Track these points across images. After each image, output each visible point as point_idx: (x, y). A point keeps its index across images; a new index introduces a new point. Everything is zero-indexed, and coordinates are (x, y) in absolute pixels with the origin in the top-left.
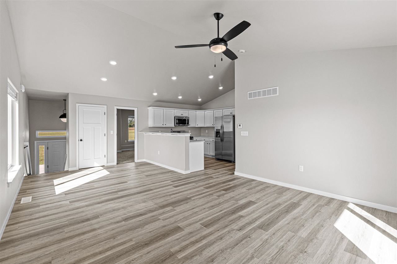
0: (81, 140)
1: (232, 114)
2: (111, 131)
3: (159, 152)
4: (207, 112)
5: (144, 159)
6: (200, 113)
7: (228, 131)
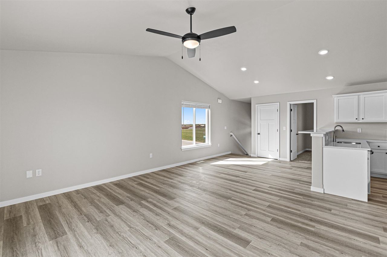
2: (284, 127)
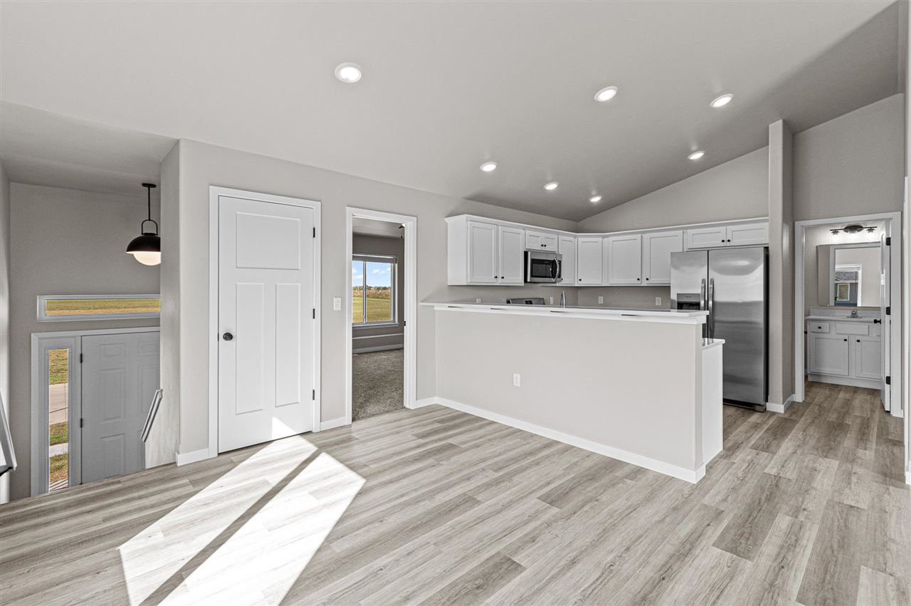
0: (228, 336)
1: (728, 244)
3: (517, 377)
4: (611, 239)
5: (436, 398)
6: (587, 242)
7: (740, 301)
